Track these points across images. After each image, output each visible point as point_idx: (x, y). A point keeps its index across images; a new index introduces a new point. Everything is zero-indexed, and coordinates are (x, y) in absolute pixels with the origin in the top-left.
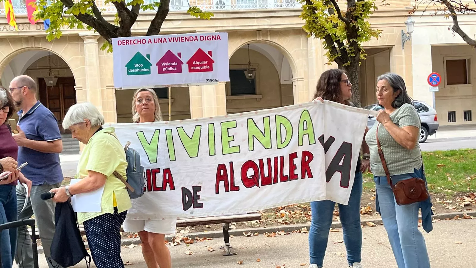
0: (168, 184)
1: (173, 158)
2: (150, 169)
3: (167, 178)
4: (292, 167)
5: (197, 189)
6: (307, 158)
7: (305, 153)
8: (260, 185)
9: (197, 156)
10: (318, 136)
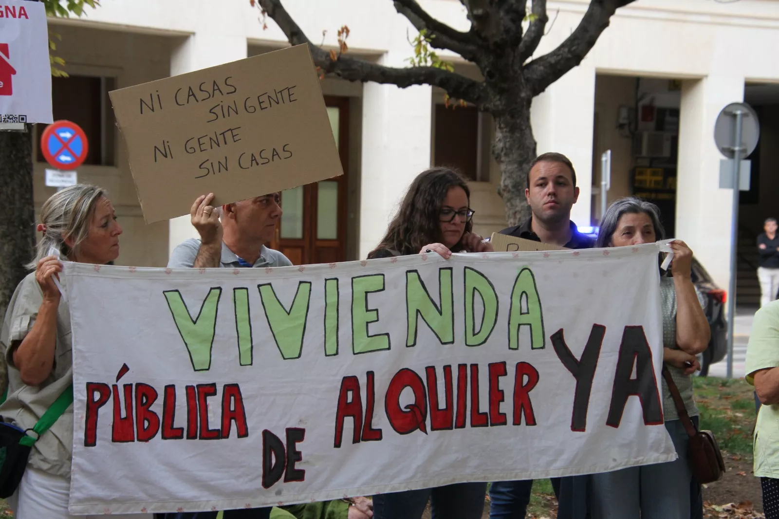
0: (233, 421)
1: (247, 359)
2: (195, 385)
3: (232, 408)
4: (496, 396)
5: (296, 434)
6: (526, 379)
7: (524, 368)
8: (428, 428)
9: (299, 356)
10: (550, 331)
